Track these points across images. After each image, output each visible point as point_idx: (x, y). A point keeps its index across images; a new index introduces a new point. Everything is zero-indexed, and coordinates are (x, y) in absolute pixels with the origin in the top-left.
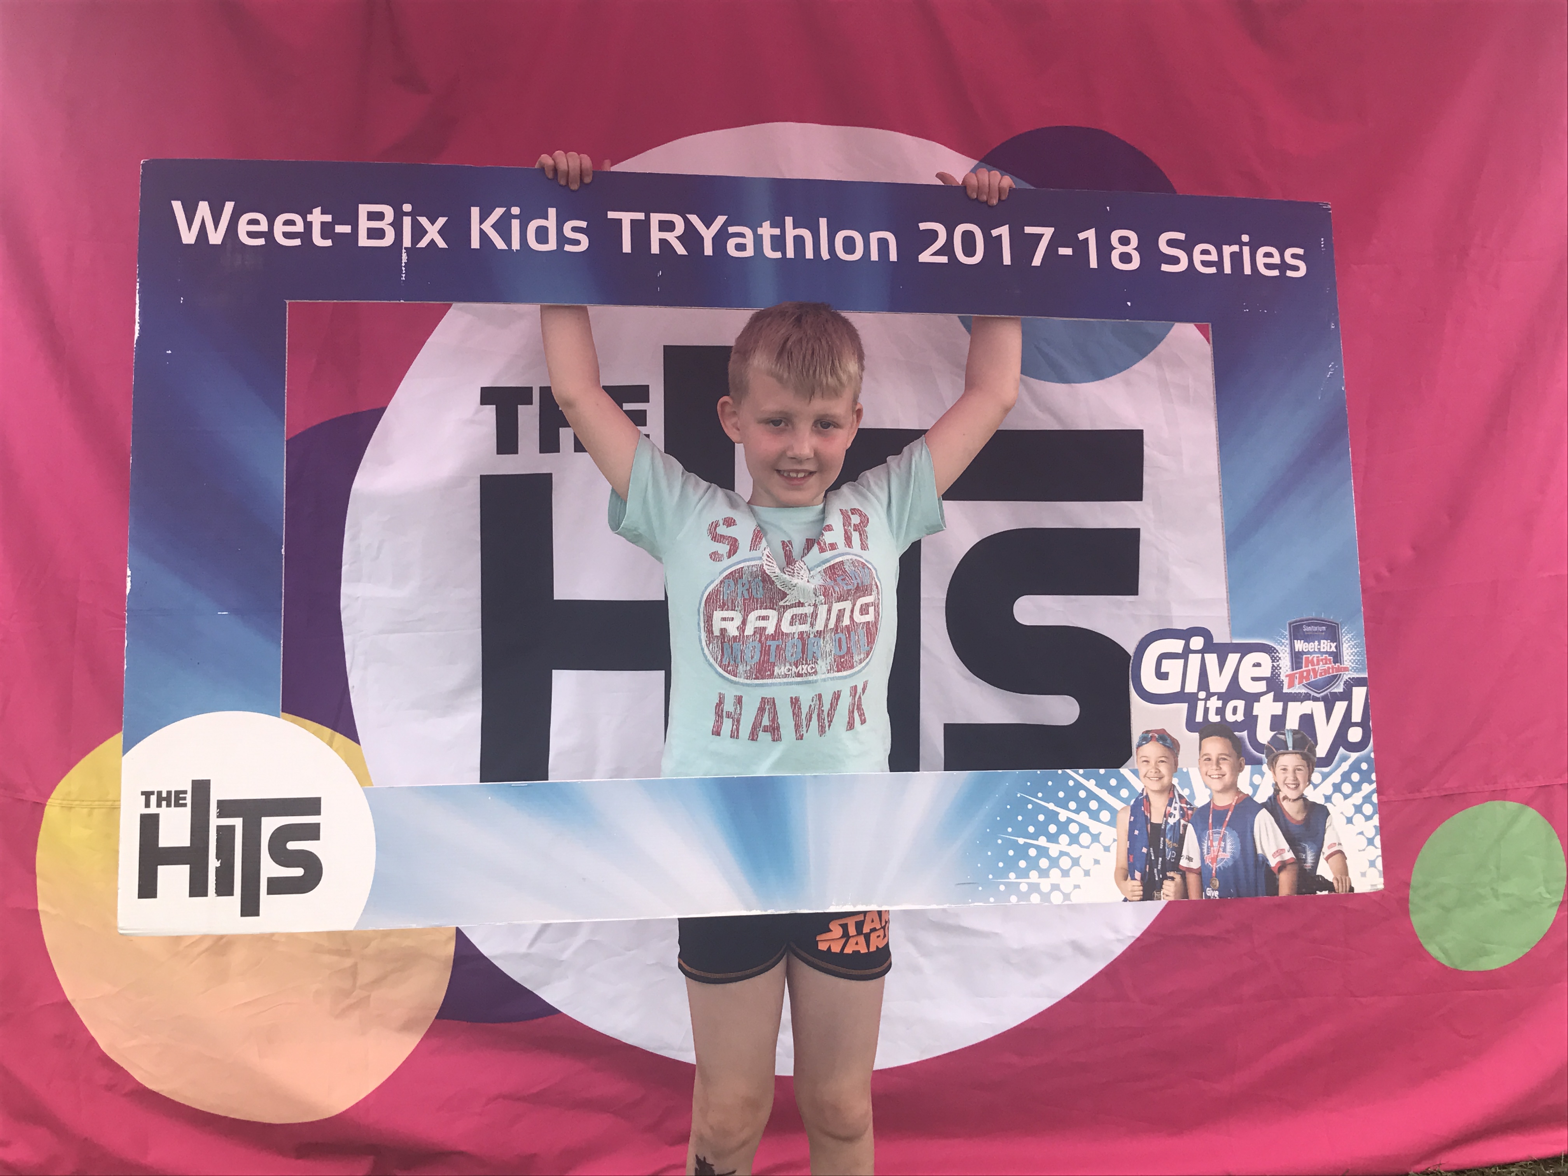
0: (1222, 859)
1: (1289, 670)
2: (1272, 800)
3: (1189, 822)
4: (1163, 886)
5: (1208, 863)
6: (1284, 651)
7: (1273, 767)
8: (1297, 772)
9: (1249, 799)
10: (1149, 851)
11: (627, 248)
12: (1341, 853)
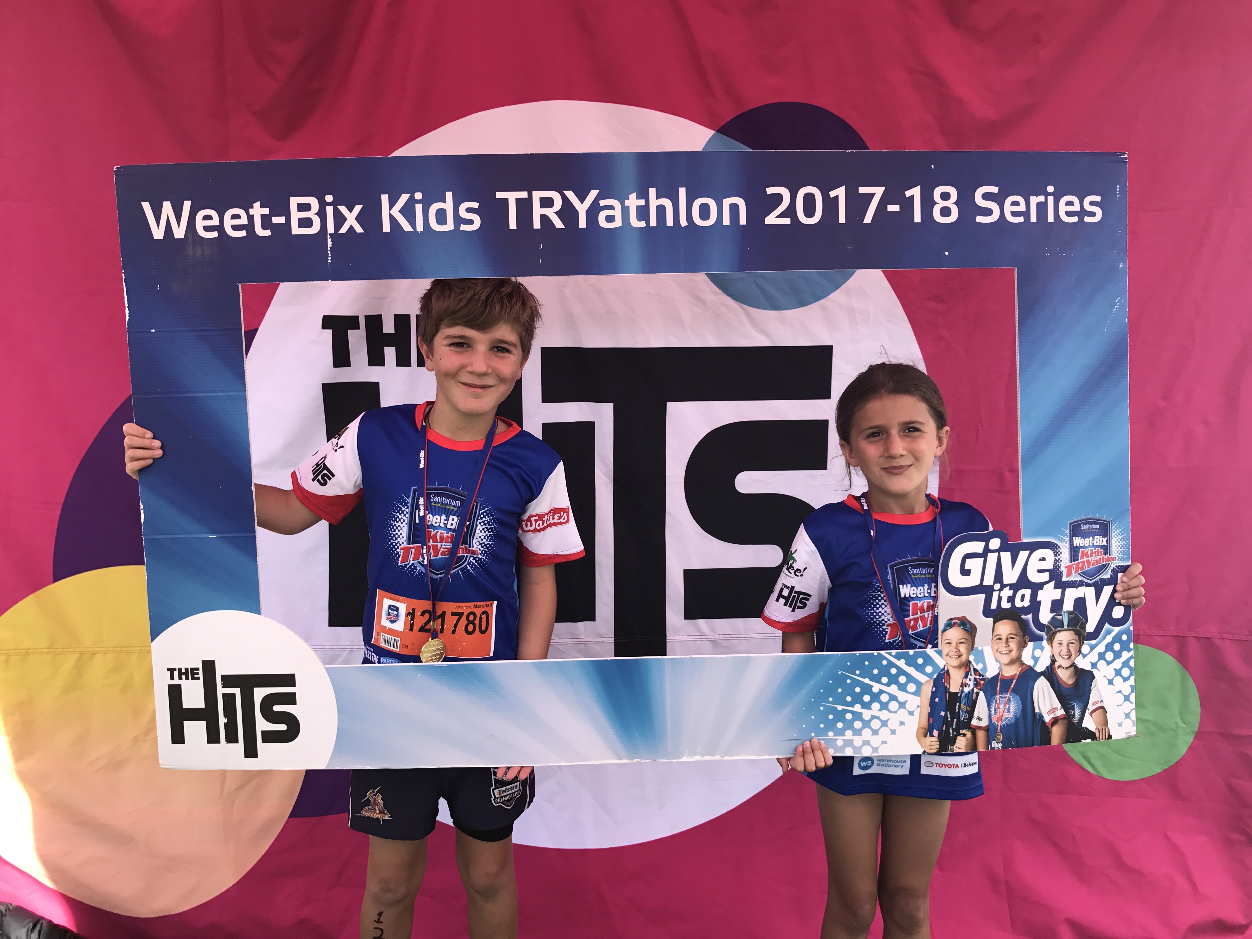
0: (1006, 718)
1: (1068, 562)
2: (1049, 669)
3: (980, 690)
4: (957, 741)
5: (994, 722)
6: (1064, 547)
7: (1051, 643)
8: (1070, 645)
9: (1031, 669)
10: (946, 714)
11: (513, 225)
12: (1103, 708)
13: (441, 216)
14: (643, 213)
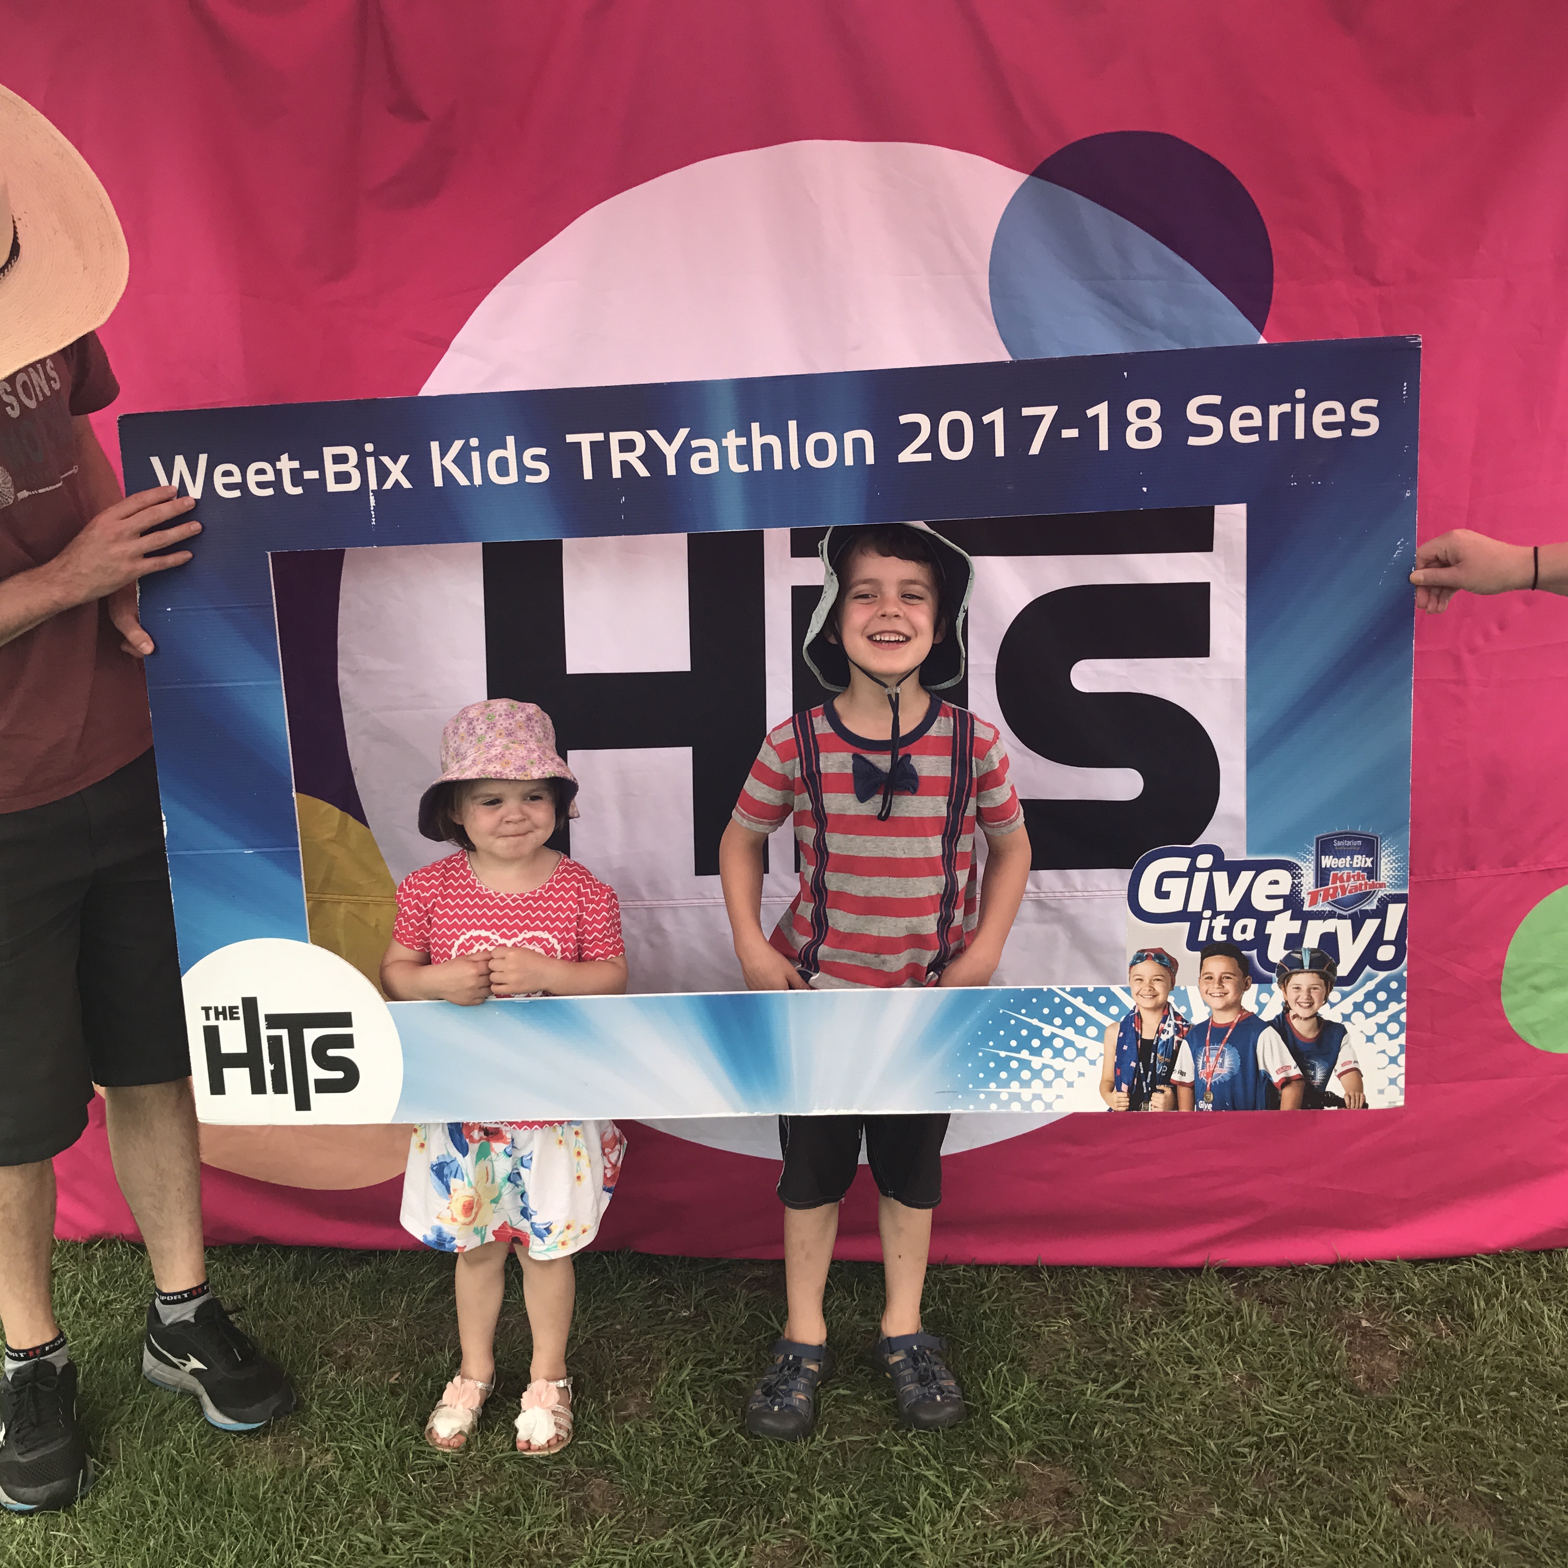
0: (1218, 1074)
1: (1312, 887)
2: (1281, 1018)
3: (1183, 1038)
4: (1152, 1098)
5: (1202, 1078)
6: (1307, 868)
7: (1284, 987)
8: (1313, 990)
9: (1253, 1017)
10: (1138, 1065)
11: (588, 474)
12: (1357, 1070)
13: (502, 466)
14: (745, 454)
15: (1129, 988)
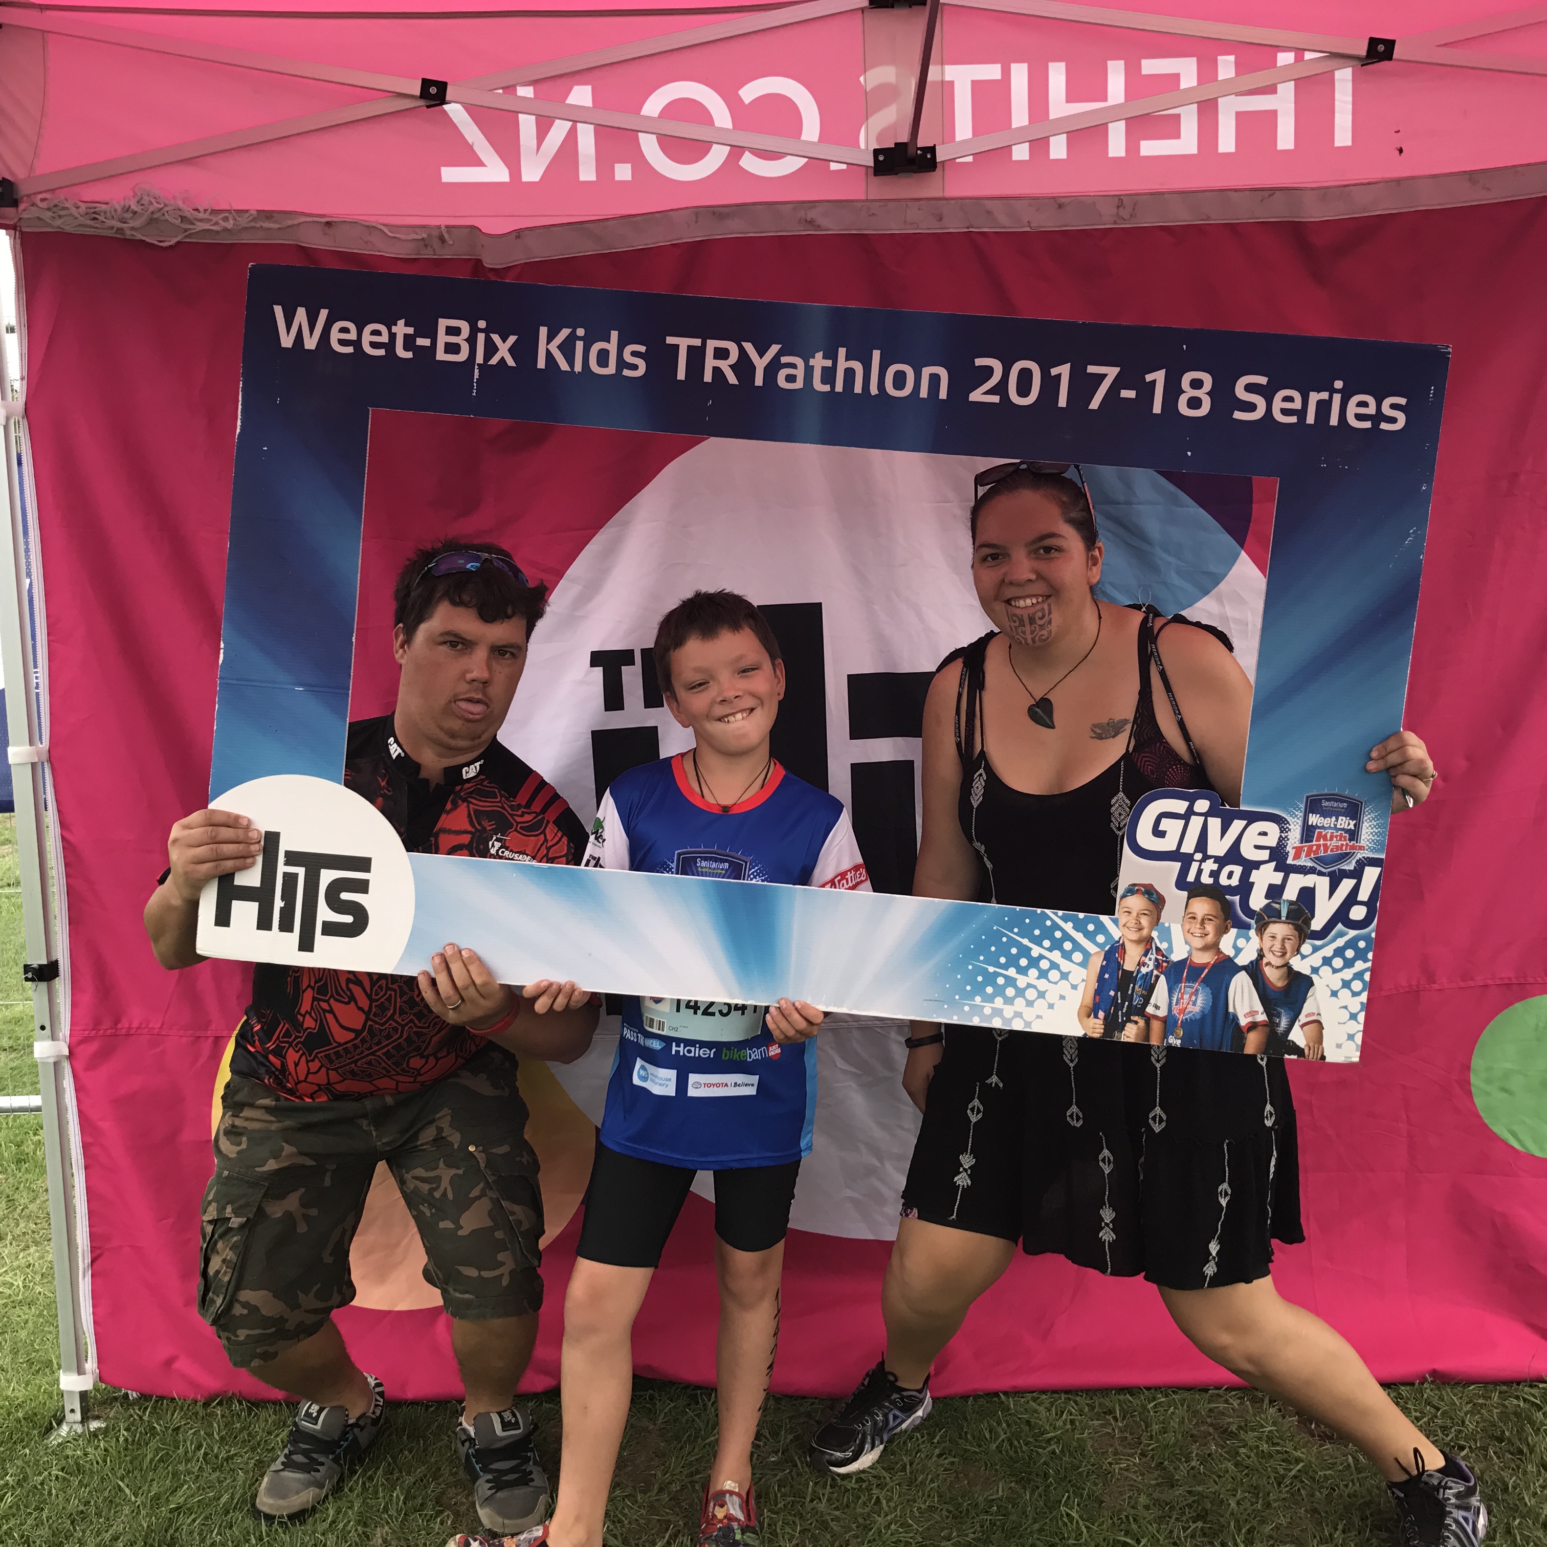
0: (1190, 1011)
1: (1297, 843)
2: (1254, 964)
3: (1161, 973)
4: (1125, 1027)
5: (1175, 1014)
6: (1295, 823)
7: (1261, 934)
8: (1287, 941)
9: (1229, 960)
10: (1116, 994)
11: (681, 375)
12: (1319, 1022)
13: (603, 358)
14: (829, 375)
15: (1117, 919)
